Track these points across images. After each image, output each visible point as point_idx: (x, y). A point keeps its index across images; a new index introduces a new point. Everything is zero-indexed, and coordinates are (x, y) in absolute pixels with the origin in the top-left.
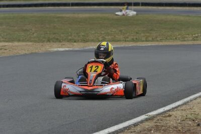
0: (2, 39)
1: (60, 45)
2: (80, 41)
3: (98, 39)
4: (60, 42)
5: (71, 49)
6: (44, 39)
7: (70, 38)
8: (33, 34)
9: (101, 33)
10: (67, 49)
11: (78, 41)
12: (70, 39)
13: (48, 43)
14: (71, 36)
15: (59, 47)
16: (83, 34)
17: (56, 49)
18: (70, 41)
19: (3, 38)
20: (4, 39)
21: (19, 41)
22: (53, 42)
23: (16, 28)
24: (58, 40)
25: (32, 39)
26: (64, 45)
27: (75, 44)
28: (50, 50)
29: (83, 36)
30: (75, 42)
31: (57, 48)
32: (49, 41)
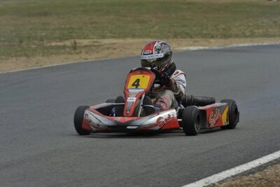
0: (109, 35)
1: (191, 43)
2: (219, 36)
3: (244, 33)
4: (191, 37)
5: (207, 48)
6: (169, 34)
7: (205, 32)
8: (154, 26)
9: (249, 26)
10: (202, 48)
11: (217, 36)
12: (206, 34)
13: (175, 40)
14: (207, 29)
15: (190, 45)
16: (223, 27)
17: (185, 48)
18: (204, 36)
19: (110, 32)
20: (112, 35)
21: (134, 36)
22: (182, 37)
23: (129, 19)
24: (188, 35)
25: (152, 34)
26: (197, 41)
27: (212, 40)
28: (177, 49)
29: (223, 29)
30: (212, 37)
31: (187, 46)
32: (175, 36)
